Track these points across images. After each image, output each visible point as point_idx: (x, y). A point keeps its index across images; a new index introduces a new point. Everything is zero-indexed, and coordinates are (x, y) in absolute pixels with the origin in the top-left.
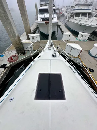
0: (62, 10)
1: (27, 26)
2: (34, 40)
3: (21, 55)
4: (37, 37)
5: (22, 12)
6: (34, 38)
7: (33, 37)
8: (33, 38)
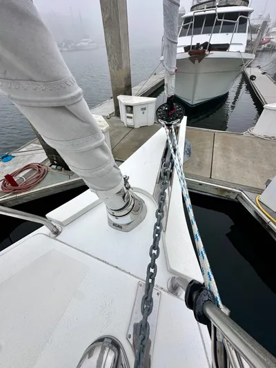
0: (268, 34)
1: (119, 67)
2: (131, 118)
3: (59, 167)
4: (144, 109)
5: (107, 16)
6: (131, 112)
7: (129, 109)
8: (127, 112)
